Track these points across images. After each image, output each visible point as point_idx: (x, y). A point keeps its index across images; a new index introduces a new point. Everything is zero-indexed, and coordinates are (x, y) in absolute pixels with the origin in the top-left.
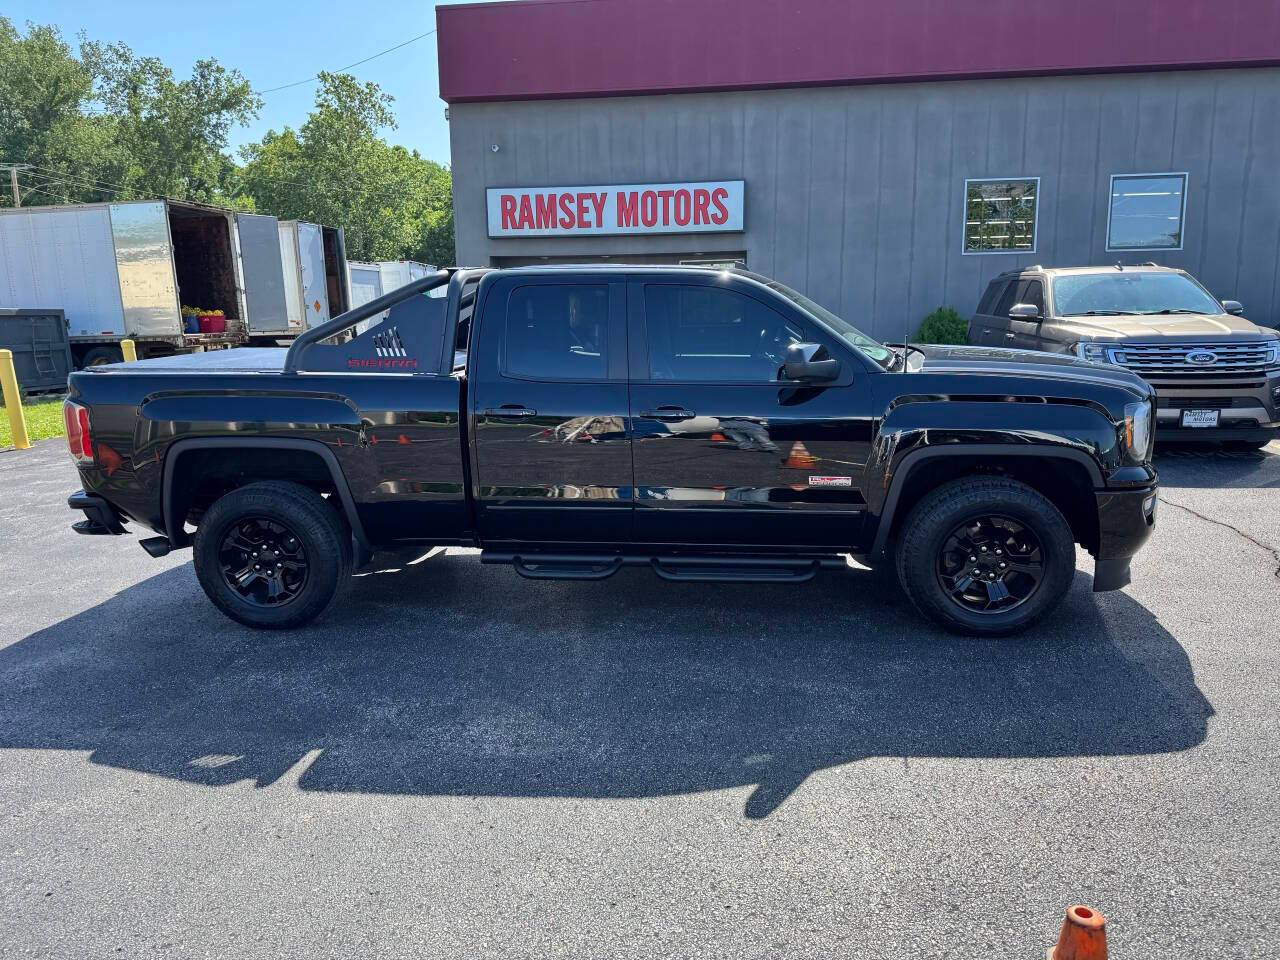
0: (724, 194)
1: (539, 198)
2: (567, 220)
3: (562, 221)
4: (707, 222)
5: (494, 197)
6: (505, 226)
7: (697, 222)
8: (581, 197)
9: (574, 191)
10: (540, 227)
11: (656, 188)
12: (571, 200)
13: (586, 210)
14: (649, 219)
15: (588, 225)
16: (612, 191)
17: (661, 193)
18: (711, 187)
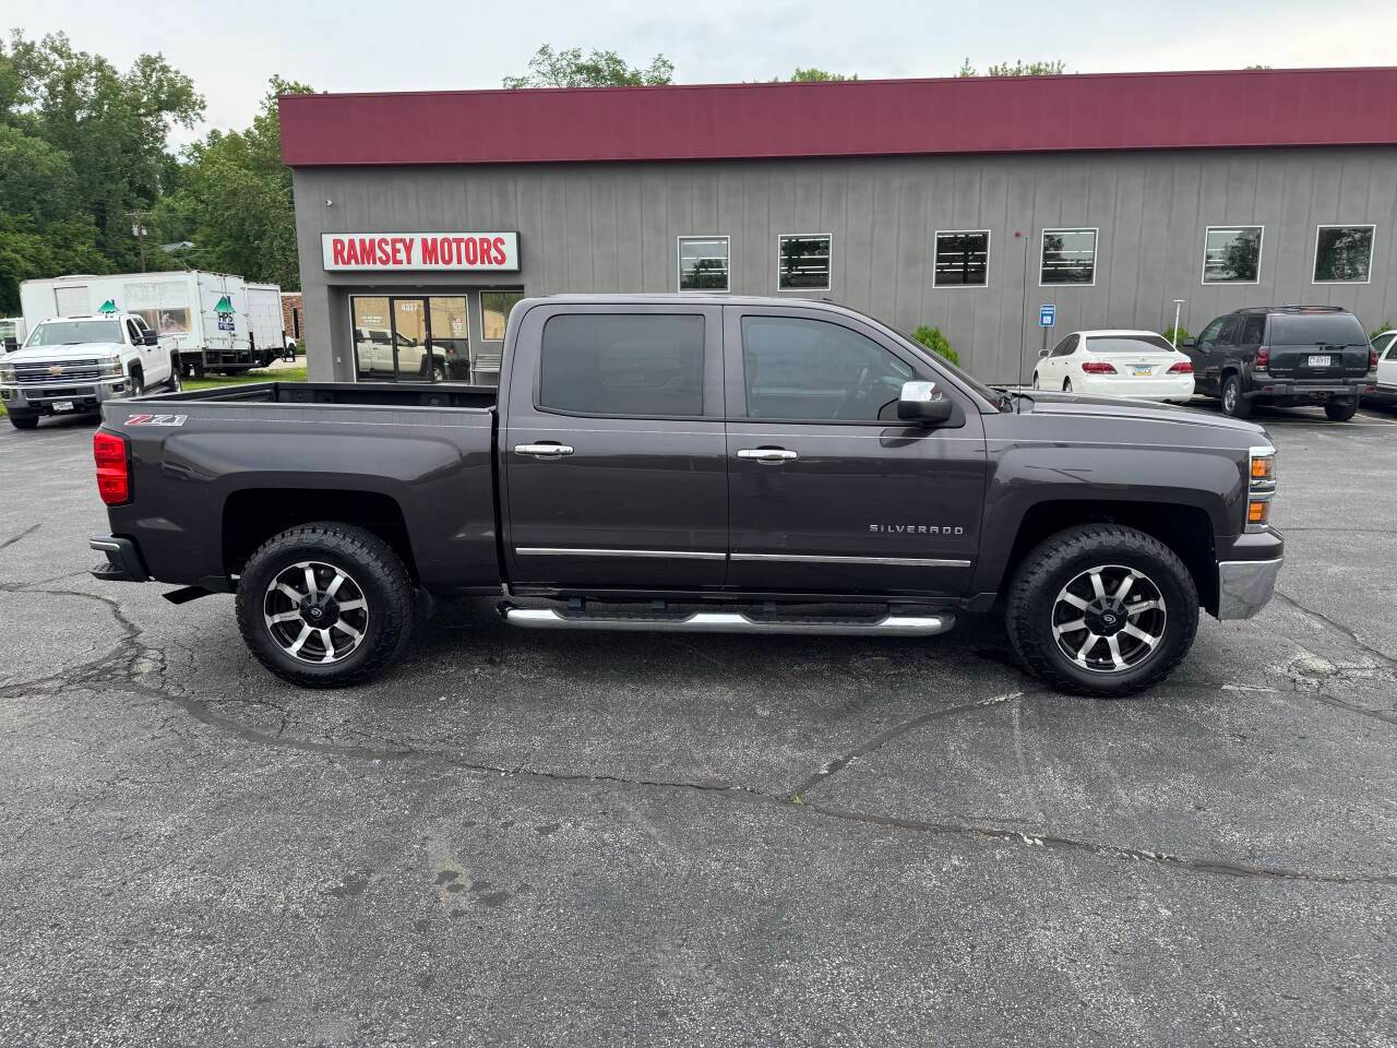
0: (502, 242)
1: (362, 242)
2: (384, 258)
3: (380, 259)
4: (490, 262)
5: (328, 241)
6: (336, 262)
7: (483, 262)
8: (395, 241)
9: (389, 237)
10: (363, 263)
11: (451, 236)
12: (387, 244)
13: (399, 251)
14: (447, 258)
15: (401, 262)
16: (418, 238)
17: (455, 240)
18: (492, 237)
